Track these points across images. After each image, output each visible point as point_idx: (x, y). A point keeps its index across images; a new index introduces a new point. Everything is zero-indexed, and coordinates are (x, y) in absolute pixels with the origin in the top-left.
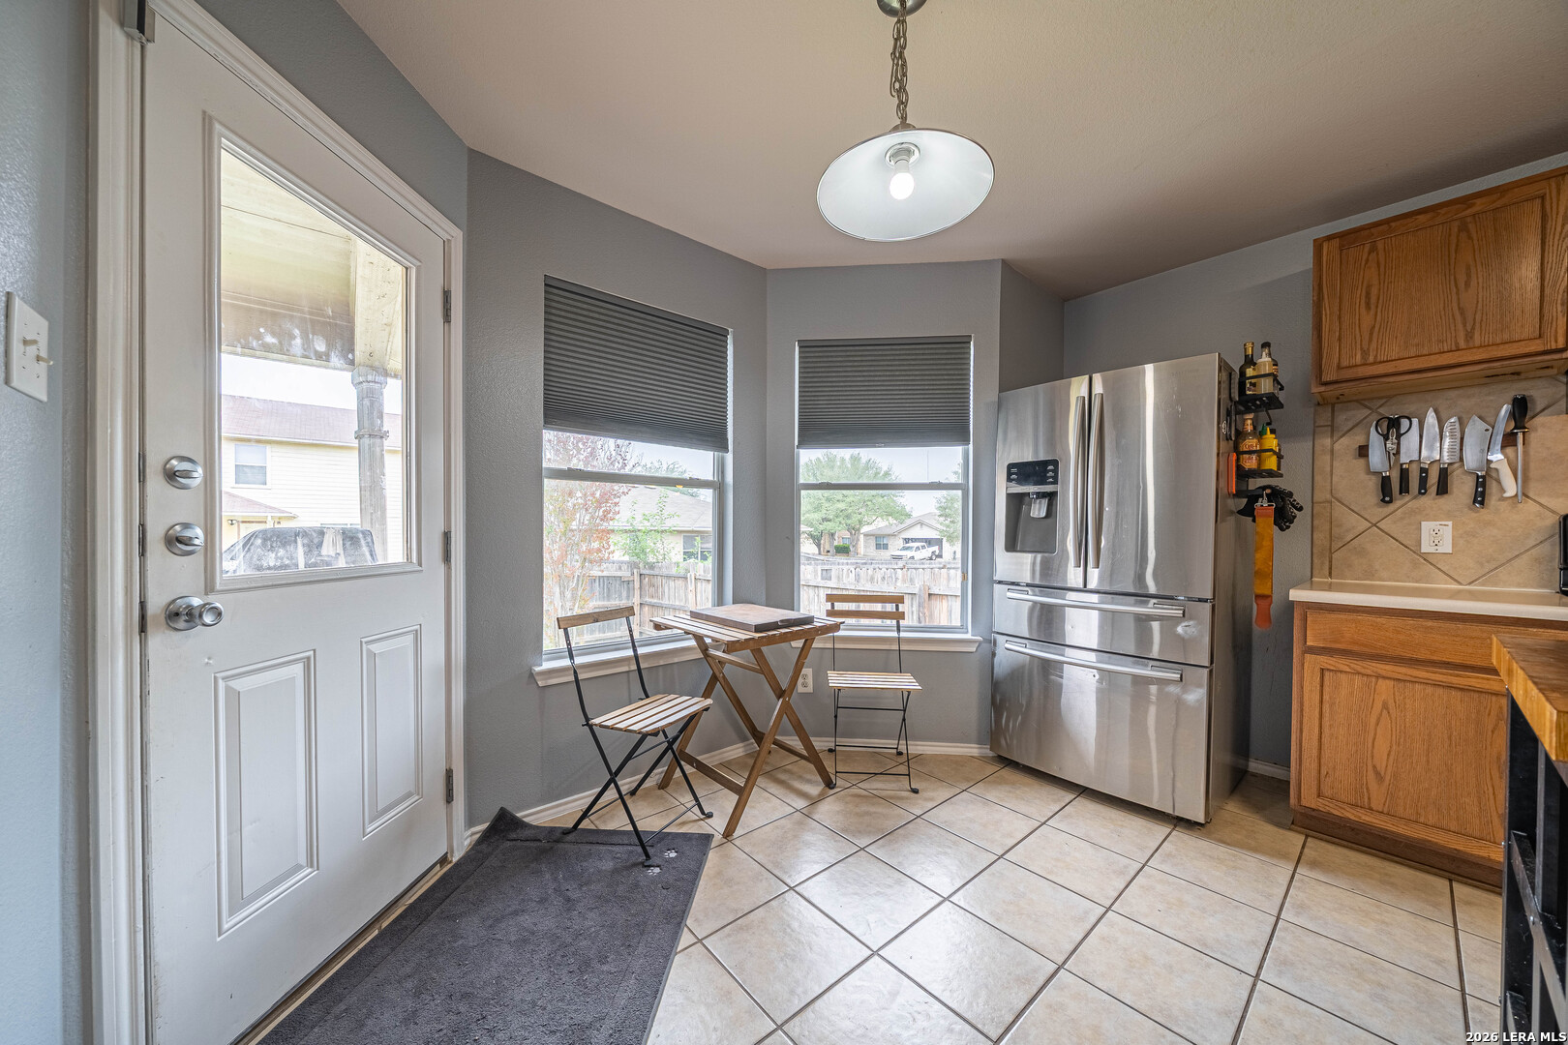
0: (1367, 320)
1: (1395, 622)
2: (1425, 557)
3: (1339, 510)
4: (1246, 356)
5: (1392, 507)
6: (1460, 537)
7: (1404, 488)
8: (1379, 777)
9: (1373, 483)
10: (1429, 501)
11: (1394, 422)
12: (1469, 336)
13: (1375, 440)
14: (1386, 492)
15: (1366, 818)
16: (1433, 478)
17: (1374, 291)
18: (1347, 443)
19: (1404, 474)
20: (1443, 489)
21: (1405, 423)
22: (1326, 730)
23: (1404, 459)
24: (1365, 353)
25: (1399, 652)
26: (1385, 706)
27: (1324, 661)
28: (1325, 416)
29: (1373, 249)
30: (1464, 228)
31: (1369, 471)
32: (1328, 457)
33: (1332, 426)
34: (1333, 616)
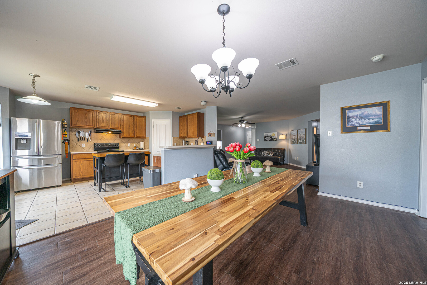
0: (77, 119)
1: (82, 155)
2: (83, 148)
3: (73, 142)
4: (63, 121)
5: (79, 142)
6: (86, 145)
7: (80, 140)
8: (81, 172)
9: (77, 139)
10: (83, 141)
11: (79, 132)
12: (87, 124)
13: (77, 133)
14: (78, 140)
15: (80, 177)
16: (83, 139)
17: (78, 116)
18: (74, 133)
19: (80, 138)
20: (84, 140)
21: (80, 132)
22: (76, 169)
23: (80, 136)
24: (77, 123)
25: (83, 158)
26: (82, 164)
27: (75, 160)
28: (71, 129)
29: (77, 111)
30: (86, 112)
31: (76, 137)
32: (71, 135)
33: (72, 131)
34: (76, 155)
